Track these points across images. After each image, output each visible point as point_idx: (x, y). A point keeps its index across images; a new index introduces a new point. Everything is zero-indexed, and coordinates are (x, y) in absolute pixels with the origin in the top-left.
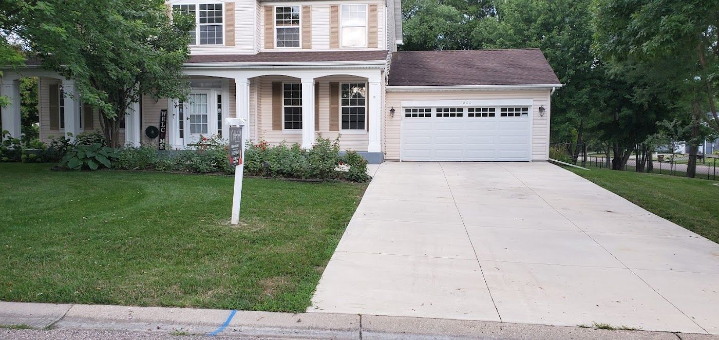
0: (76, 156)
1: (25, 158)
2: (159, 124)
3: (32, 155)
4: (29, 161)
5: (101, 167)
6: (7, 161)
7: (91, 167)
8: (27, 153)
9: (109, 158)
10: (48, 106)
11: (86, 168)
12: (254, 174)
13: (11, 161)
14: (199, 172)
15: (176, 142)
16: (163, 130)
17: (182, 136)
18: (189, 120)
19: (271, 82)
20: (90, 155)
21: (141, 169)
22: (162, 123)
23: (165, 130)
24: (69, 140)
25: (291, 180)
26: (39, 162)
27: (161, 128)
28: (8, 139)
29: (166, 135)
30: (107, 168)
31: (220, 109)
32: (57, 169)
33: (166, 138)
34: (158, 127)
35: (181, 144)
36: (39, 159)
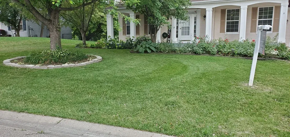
0: (142, 47)
1: (117, 47)
2: (167, 32)
3: (120, 46)
4: (119, 48)
5: (152, 51)
6: (111, 48)
7: (148, 51)
8: (117, 45)
9: (155, 47)
10: (122, 25)
11: (146, 52)
12: (225, 55)
13: (112, 48)
14: (197, 54)
15: (174, 40)
16: (169, 34)
17: (177, 37)
18: (181, 29)
19: (221, 9)
20: (147, 46)
21: (169, 52)
22: (169, 31)
23: (170, 34)
24: (133, 39)
25: (246, 58)
26: (122, 49)
27: (168, 33)
28: (110, 39)
29: (171, 36)
30: (154, 52)
31: (195, 24)
32: (132, 52)
33: (171, 38)
34: (167, 33)
35: (177, 40)
36: (122, 48)
